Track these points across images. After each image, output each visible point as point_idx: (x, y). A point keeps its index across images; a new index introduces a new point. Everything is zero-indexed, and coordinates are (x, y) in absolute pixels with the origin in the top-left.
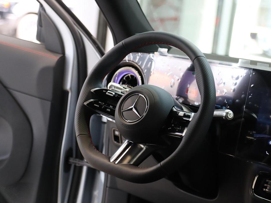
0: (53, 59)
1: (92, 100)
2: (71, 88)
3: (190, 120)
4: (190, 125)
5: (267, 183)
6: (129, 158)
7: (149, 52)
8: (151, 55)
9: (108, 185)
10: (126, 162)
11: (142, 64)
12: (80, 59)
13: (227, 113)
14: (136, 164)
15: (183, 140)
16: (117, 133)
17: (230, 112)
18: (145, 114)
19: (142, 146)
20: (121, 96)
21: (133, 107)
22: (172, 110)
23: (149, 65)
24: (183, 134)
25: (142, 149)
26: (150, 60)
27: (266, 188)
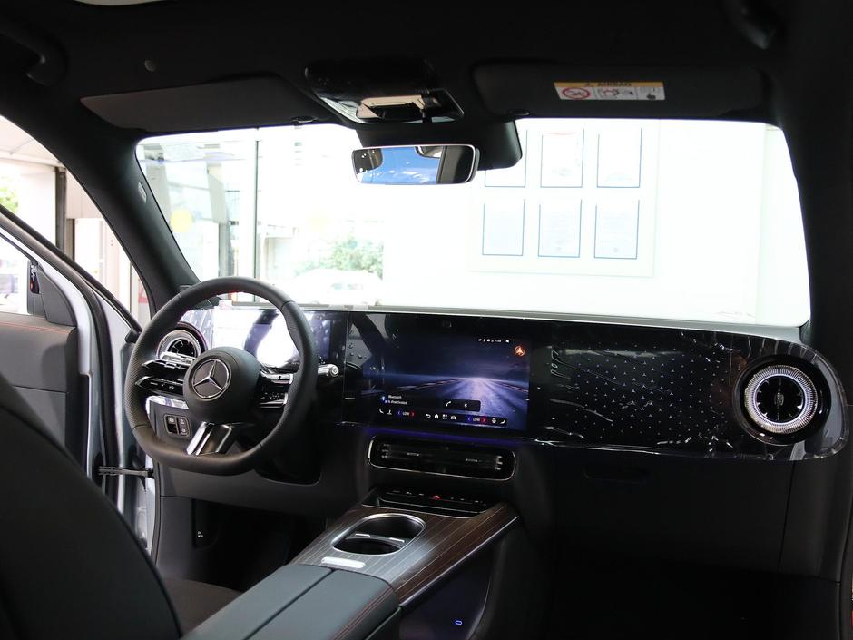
0: (62, 334)
1: (146, 378)
2: (90, 373)
3: (290, 382)
4: (291, 389)
5: (385, 448)
6: (211, 445)
7: (206, 307)
8: (210, 310)
9: (163, 494)
10: (207, 452)
11: (198, 324)
12: (99, 329)
13: (331, 369)
14: (223, 452)
15: (286, 409)
16: (171, 420)
17: (335, 367)
18: (226, 385)
19: (226, 427)
20: (187, 367)
21: (208, 377)
22: (260, 375)
23: (208, 325)
24: (285, 403)
25: (227, 430)
26: (209, 317)
27: (384, 454)
